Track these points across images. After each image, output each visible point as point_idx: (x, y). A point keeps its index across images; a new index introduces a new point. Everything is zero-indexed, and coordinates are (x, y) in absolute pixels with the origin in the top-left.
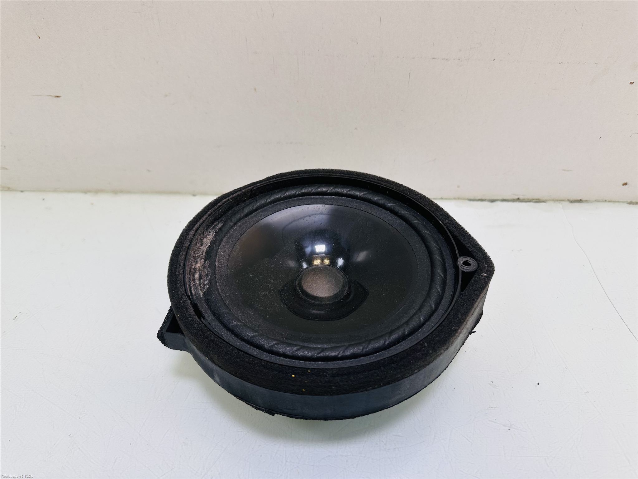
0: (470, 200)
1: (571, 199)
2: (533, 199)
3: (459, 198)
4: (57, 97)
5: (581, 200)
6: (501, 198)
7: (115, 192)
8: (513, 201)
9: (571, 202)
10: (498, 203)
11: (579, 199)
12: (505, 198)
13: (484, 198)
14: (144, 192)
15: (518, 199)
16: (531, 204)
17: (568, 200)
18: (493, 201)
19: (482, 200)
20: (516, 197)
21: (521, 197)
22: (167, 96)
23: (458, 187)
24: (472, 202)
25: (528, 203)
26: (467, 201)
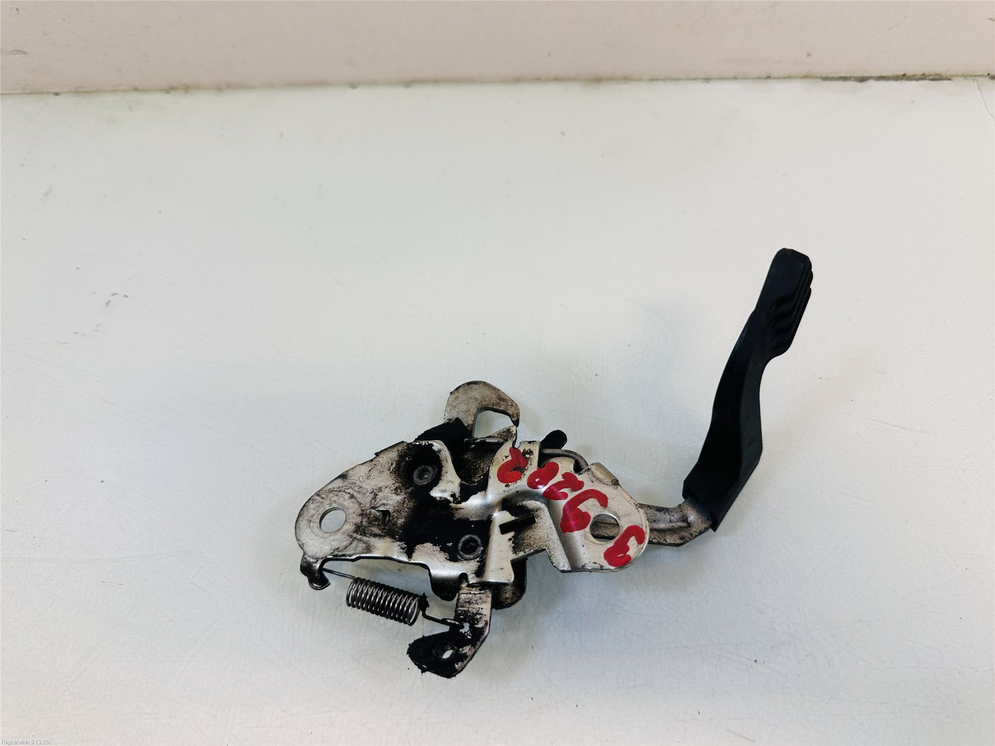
0: (825, 79)
2: (930, 75)
3: (806, 77)
6: (875, 74)
7: (218, 89)
8: (897, 78)
10: (872, 83)
12: (884, 74)
13: (848, 75)
14: (270, 86)
15: (904, 75)
16: (927, 83)
17: (988, 76)
18: (862, 80)
19: (845, 79)
20: (901, 72)
21: (910, 72)
24: (828, 83)
25: (921, 82)
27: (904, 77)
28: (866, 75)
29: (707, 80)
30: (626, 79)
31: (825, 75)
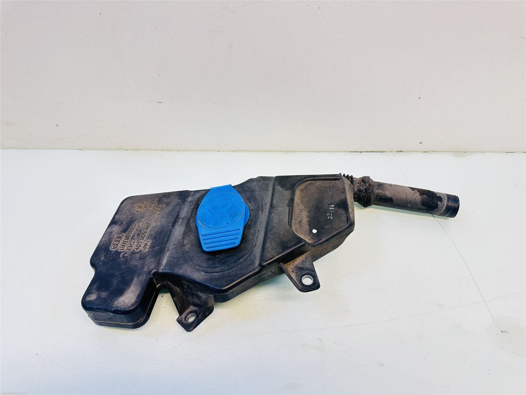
0: (351, 152)
1: (397, 151)
2: (380, 151)
4: (160, 102)
5: (401, 151)
6: (364, 151)
7: (178, 151)
8: (371, 152)
9: (397, 152)
10: (364, 153)
11: (401, 150)
12: (367, 151)
16: (379, 153)
17: (396, 151)
18: (361, 152)
20: (371, 151)
21: (374, 150)
25: (377, 153)
27: (372, 152)
28: (362, 151)
29: (318, 152)
30: (296, 151)
31: (350, 151)
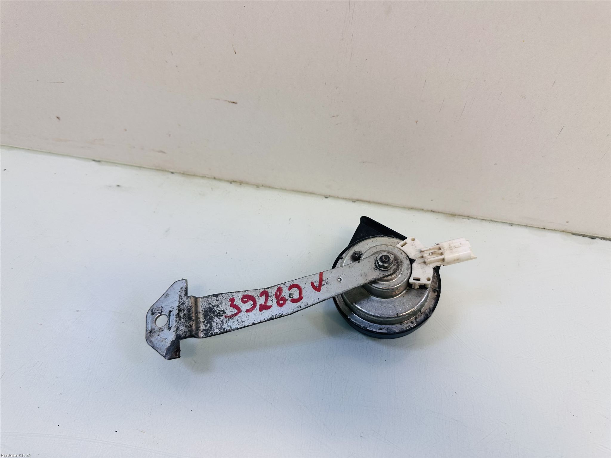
22: (334, 117)
23: (567, 222)
26: (571, 234)
